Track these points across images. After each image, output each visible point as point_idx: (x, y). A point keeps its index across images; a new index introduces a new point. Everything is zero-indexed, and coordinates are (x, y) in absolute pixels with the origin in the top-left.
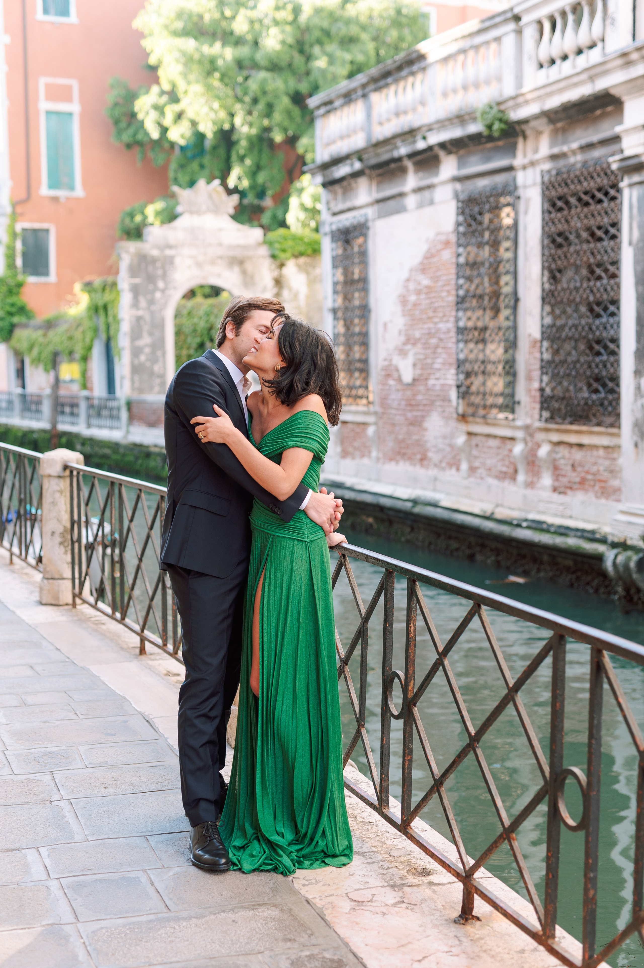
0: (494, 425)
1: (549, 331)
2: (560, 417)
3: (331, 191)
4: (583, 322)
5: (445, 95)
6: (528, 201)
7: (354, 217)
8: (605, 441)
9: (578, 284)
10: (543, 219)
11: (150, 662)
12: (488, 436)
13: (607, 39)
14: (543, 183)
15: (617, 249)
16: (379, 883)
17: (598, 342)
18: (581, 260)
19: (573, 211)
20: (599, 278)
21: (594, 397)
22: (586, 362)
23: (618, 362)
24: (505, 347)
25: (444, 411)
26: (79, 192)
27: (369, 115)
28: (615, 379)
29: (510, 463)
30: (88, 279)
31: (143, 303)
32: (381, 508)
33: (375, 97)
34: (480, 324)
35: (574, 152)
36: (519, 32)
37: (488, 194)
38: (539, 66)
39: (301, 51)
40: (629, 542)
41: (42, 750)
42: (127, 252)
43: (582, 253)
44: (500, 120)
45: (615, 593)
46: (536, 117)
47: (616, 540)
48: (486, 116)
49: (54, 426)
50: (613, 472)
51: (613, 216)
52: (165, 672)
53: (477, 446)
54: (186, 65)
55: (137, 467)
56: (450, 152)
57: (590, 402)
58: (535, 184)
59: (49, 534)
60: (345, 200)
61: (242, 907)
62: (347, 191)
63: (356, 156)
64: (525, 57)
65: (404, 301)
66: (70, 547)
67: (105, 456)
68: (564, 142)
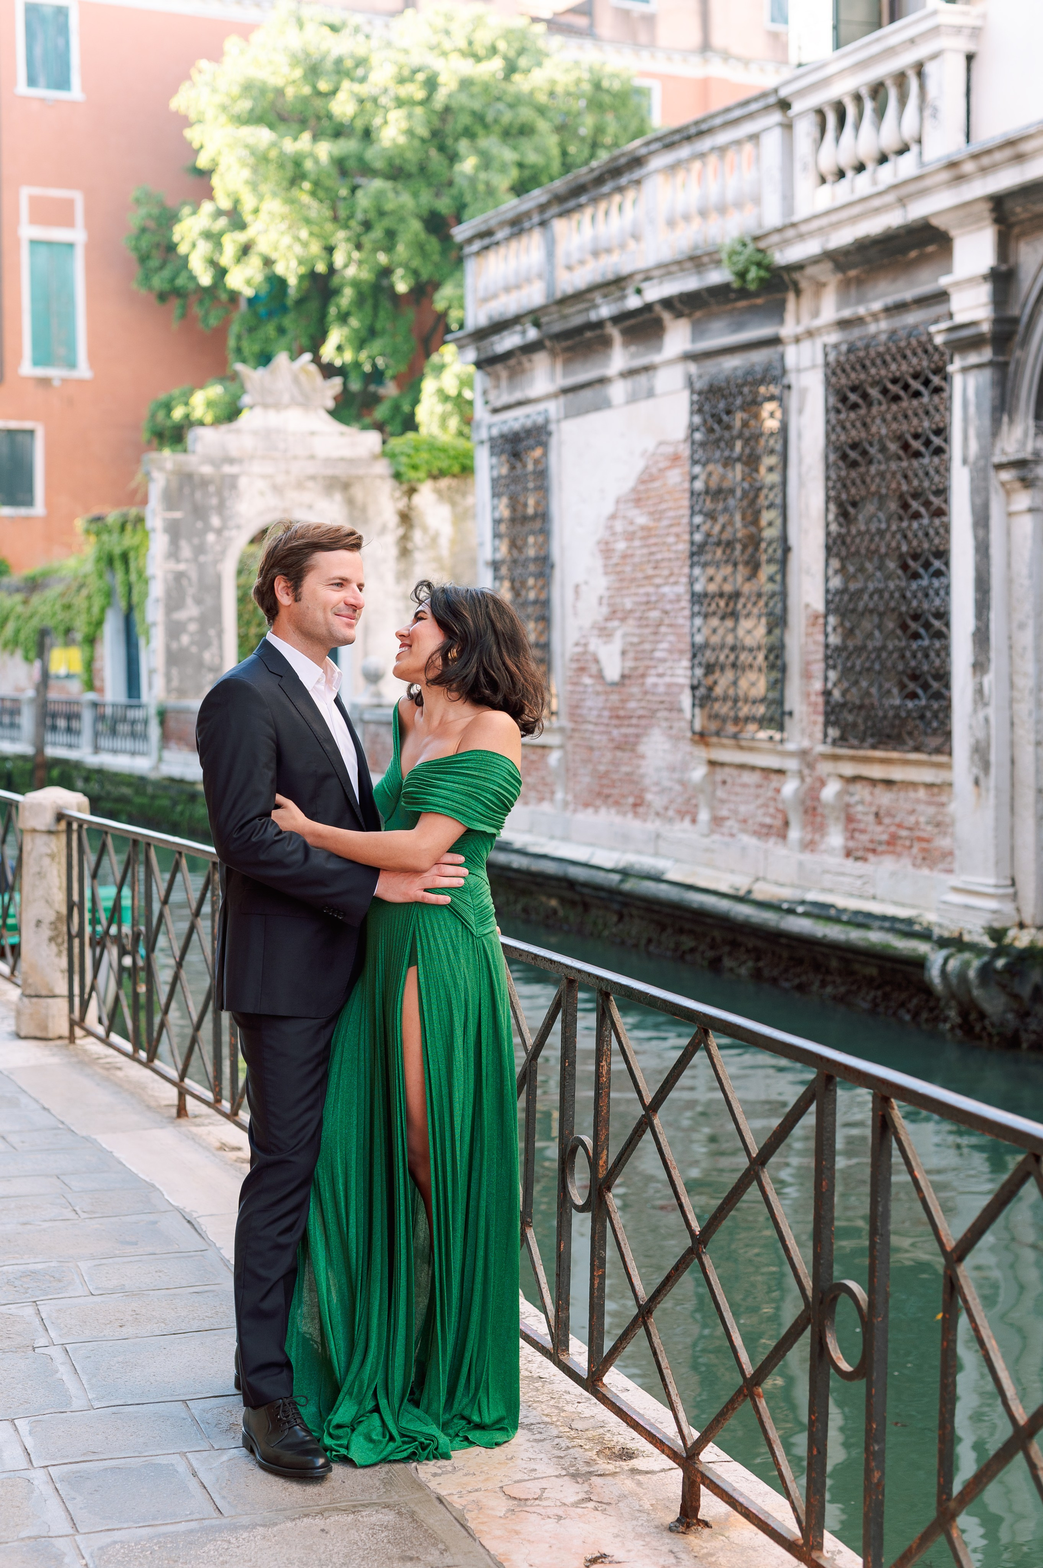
0: (751, 749)
1: (837, 599)
2: (855, 737)
3: (489, 374)
4: (892, 585)
5: (671, 223)
6: (803, 392)
7: (528, 416)
8: (927, 775)
9: (883, 526)
10: (828, 422)
11: (194, 1129)
12: (742, 767)
13: (926, 140)
14: (827, 364)
15: (944, 470)
16: (552, 1471)
17: (916, 617)
18: (888, 488)
19: (875, 410)
20: (917, 516)
21: (910, 704)
22: (896, 649)
23: (947, 649)
24: (768, 623)
25: (671, 728)
26: (84, 370)
27: (550, 254)
28: (944, 677)
29: (777, 810)
30: (96, 511)
31: (186, 551)
32: (570, 884)
33: (559, 226)
34: (728, 588)
35: (875, 316)
36: (788, 127)
37: (740, 381)
38: (819, 180)
39: (442, 148)
40: (967, 938)
41: (21, 1268)
42: (161, 469)
43: (888, 476)
44: (759, 265)
45: (946, 1019)
46: (815, 260)
47: (946, 934)
48: (735, 258)
49: (40, 750)
50: (941, 825)
51: (937, 418)
52: (218, 1144)
53: (724, 782)
54: (255, 170)
55: (175, 817)
56: (679, 315)
57: (903, 714)
58: (814, 367)
59: (33, 923)
60: (512, 388)
61: (337, 1509)
62: (516, 374)
63: (530, 318)
64: (798, 166)
65: (606, 550)
66: (66, 945)
67: (122, 799)
68: (860, 301)
